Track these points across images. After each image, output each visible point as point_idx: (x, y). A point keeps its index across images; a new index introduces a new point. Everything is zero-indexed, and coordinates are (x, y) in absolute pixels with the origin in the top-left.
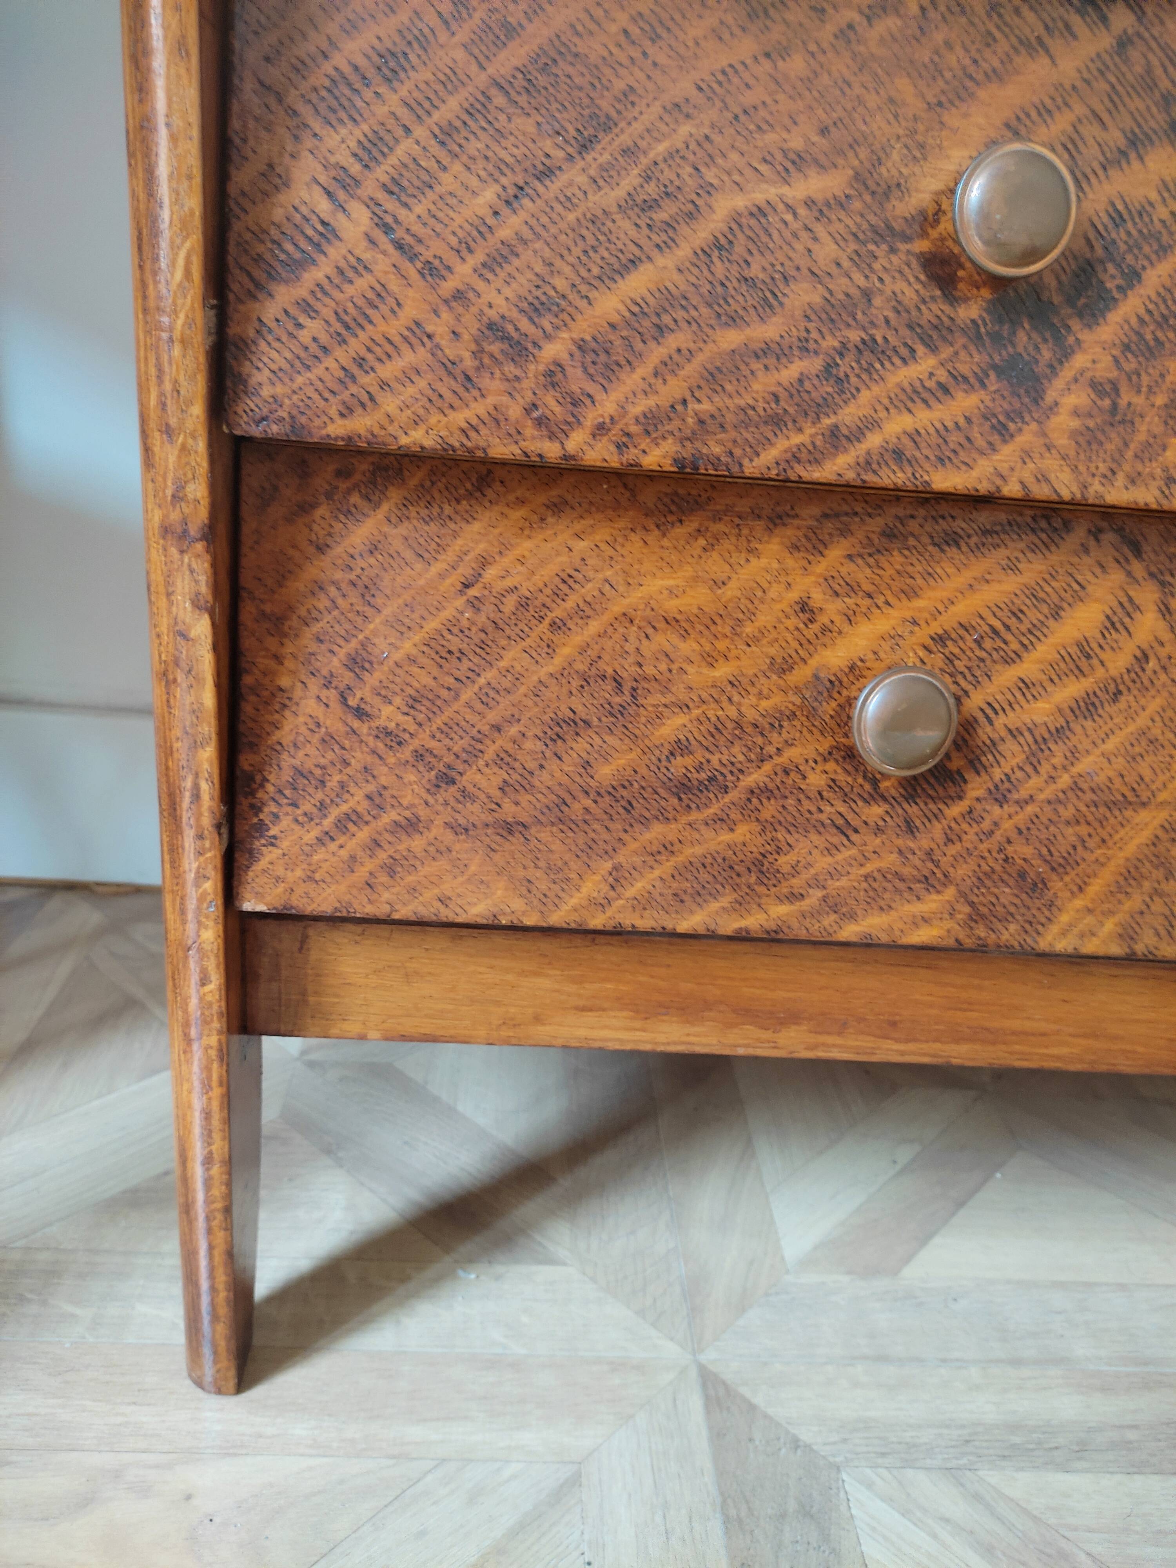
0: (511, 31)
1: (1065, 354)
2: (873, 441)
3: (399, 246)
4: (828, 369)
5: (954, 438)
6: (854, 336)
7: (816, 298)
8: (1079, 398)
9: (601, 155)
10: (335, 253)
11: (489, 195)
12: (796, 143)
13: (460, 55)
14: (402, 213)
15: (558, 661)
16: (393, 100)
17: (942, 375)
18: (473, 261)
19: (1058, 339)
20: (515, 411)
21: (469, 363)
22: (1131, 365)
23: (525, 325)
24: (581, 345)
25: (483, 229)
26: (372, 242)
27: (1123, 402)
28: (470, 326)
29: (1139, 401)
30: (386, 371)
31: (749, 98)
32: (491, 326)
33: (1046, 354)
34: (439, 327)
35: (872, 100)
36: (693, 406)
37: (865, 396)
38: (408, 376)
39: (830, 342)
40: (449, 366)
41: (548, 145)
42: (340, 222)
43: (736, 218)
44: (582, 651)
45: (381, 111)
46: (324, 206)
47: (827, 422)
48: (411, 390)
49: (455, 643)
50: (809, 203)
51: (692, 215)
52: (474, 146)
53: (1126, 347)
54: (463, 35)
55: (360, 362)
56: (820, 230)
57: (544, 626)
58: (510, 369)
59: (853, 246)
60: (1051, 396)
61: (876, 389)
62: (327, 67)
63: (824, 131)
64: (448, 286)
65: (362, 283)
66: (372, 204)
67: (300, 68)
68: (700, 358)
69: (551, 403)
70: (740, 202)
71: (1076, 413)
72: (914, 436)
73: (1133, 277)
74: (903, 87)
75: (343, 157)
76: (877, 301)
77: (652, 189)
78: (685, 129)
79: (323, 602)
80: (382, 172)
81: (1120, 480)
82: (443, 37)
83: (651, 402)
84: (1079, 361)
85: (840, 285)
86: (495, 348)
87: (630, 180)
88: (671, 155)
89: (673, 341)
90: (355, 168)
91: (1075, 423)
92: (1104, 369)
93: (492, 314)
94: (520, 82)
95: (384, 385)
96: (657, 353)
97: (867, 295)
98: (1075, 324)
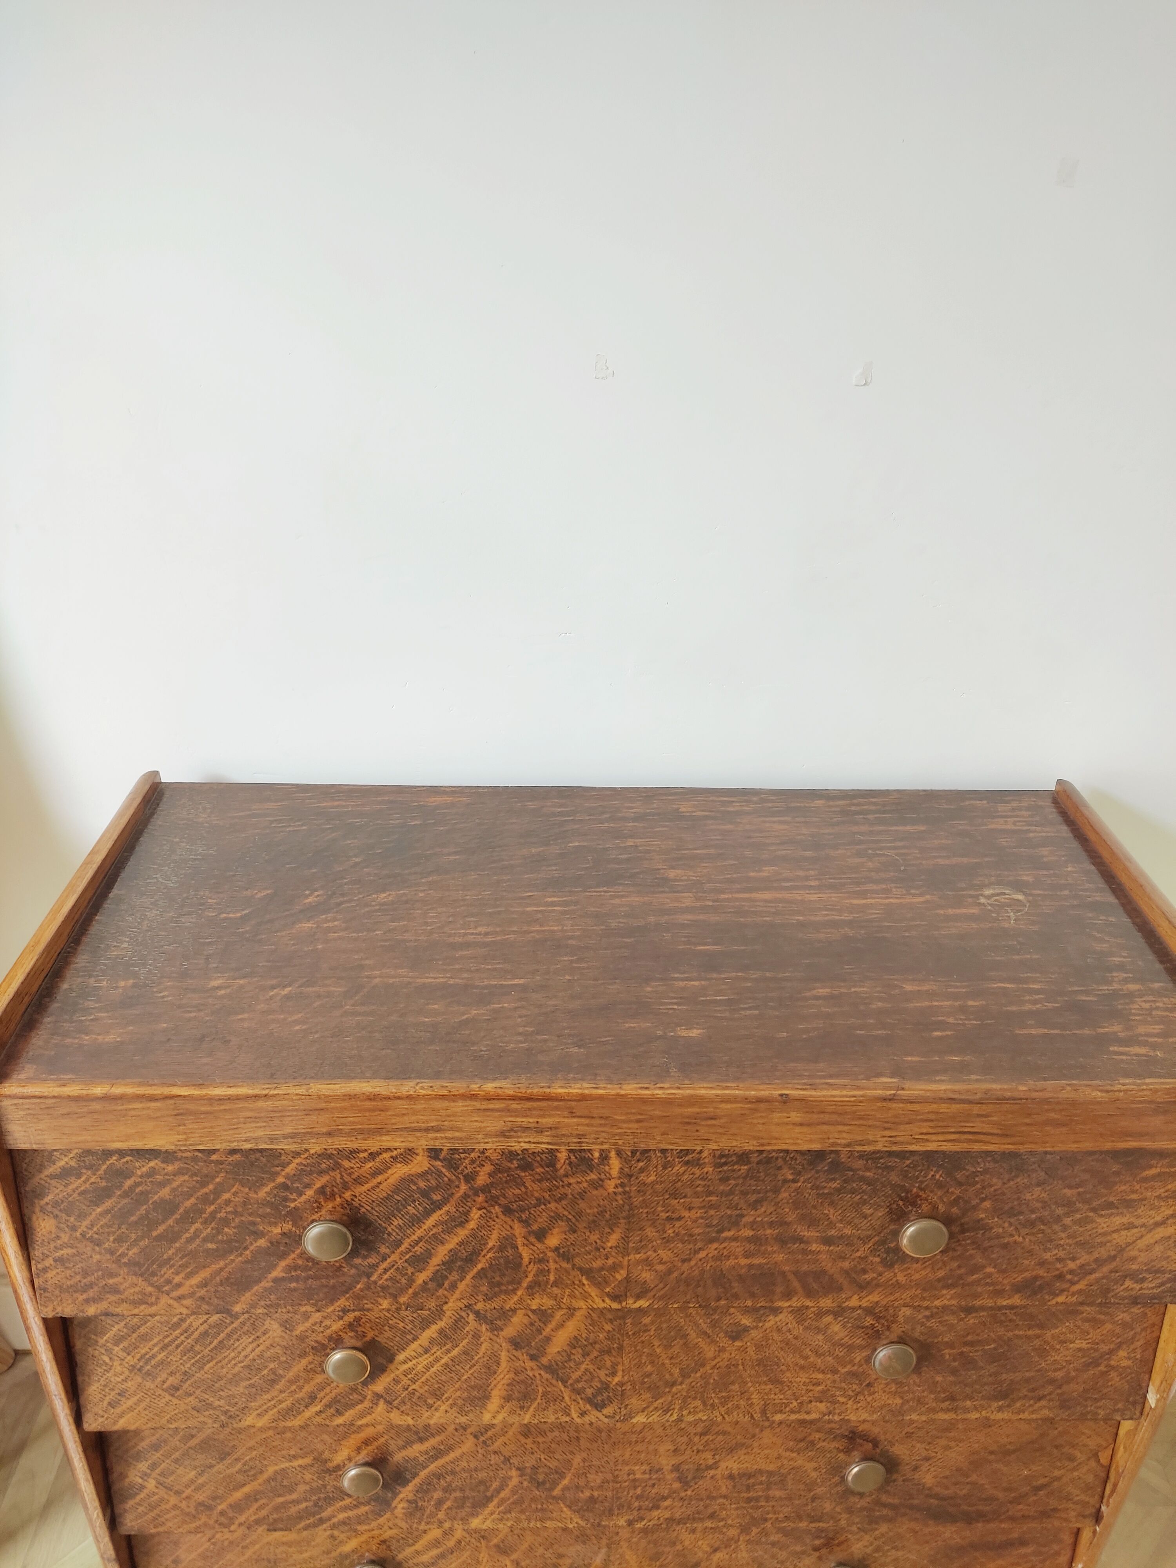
0: (193, 1436)
1: (395, 1495)
2: (335, 1520)
3: (166, 1487)
4: (316, 1505)
5: (362, 1518)
6: (322, 1496)
7: (308, 1487)
8: (404, 1504)
9: (228, 1461)
10: (145, 1491)
11: (194, 1473)
12: (292, 1452)
13: (178, 1443)
14: (166, 1480)
15: (246, 1557)
16: (158, 1455)
17: (355, 1503)
18: (190, 1489)
19: (392, 1491)
20: (211, 1522)
21: (194, 1512)
22: (420, 1495)
23: (210, 1502)
24: (231, 1505)
25: (192, 1481)
26: (157, 1487)
27: (420, 1504)
28: (192, 1504)
29: (425, 1504)
30: (167, 1516)
31: (274, 1444)
32: (199, 1504)
33: (390, 1495)
34: (183, 1505)
35: (316, 1441)
36: (271, 1517)
37: (329, 1510)
38: (174, 1517)
39: (314, 1498)
40: (188, 1514)
41: (210, 1460)
42: (146, 1484)
43: (276, 1472)
44: (254, 1553)
45: (155, 1457)
46: (140, 1481)
47: (318, 1517)
48: (176, 1520)
49: (209, 1554)
50: (300, 1466)
51: (262, 1472)
52: (187, 1462)
53: (417, 1491)
54: (178, 1437)
55: (158, 1515)
56: (305, 1472)
57: (240, 1548)
58: (208, 1513)
59: (317, 1475)
60: (393, 1505)
61: (333, 1508)
62: (136, 1449)
63: (301, 1449)
64: (184, 1495)
65: (156, 1497)
66: (154, 1479)
67: (127, 1451)
68: (270, 1506)
69: (223, 1520)
70: (277, 1468)
71: (403, 1508)
72: (349, 1518)
73: (415, 1475)
74: (325, 1437)
75: (145, 1469)
76: (328, 1487)
77: (246, 1467)
78: (255, 1453)
79: (161, 1547)
80: (157, 1471)
81: (423, 1523)
82: (171, 1439)
83: (257, 1516)
84: (401, 1496)
85: (315, 1485)
86: (202, 1508)
87: (239, 1466)
88: (251, 1459)
89: (261, 1502)
90: (149, 1471)
91: (404, 1511)
92: (411, 1497)
93: (200, 1501)
94: (198, 1447)
95: (167, 1520)
96: (256, 1505)
97: (325, 1486)
98: (398, 1487)
